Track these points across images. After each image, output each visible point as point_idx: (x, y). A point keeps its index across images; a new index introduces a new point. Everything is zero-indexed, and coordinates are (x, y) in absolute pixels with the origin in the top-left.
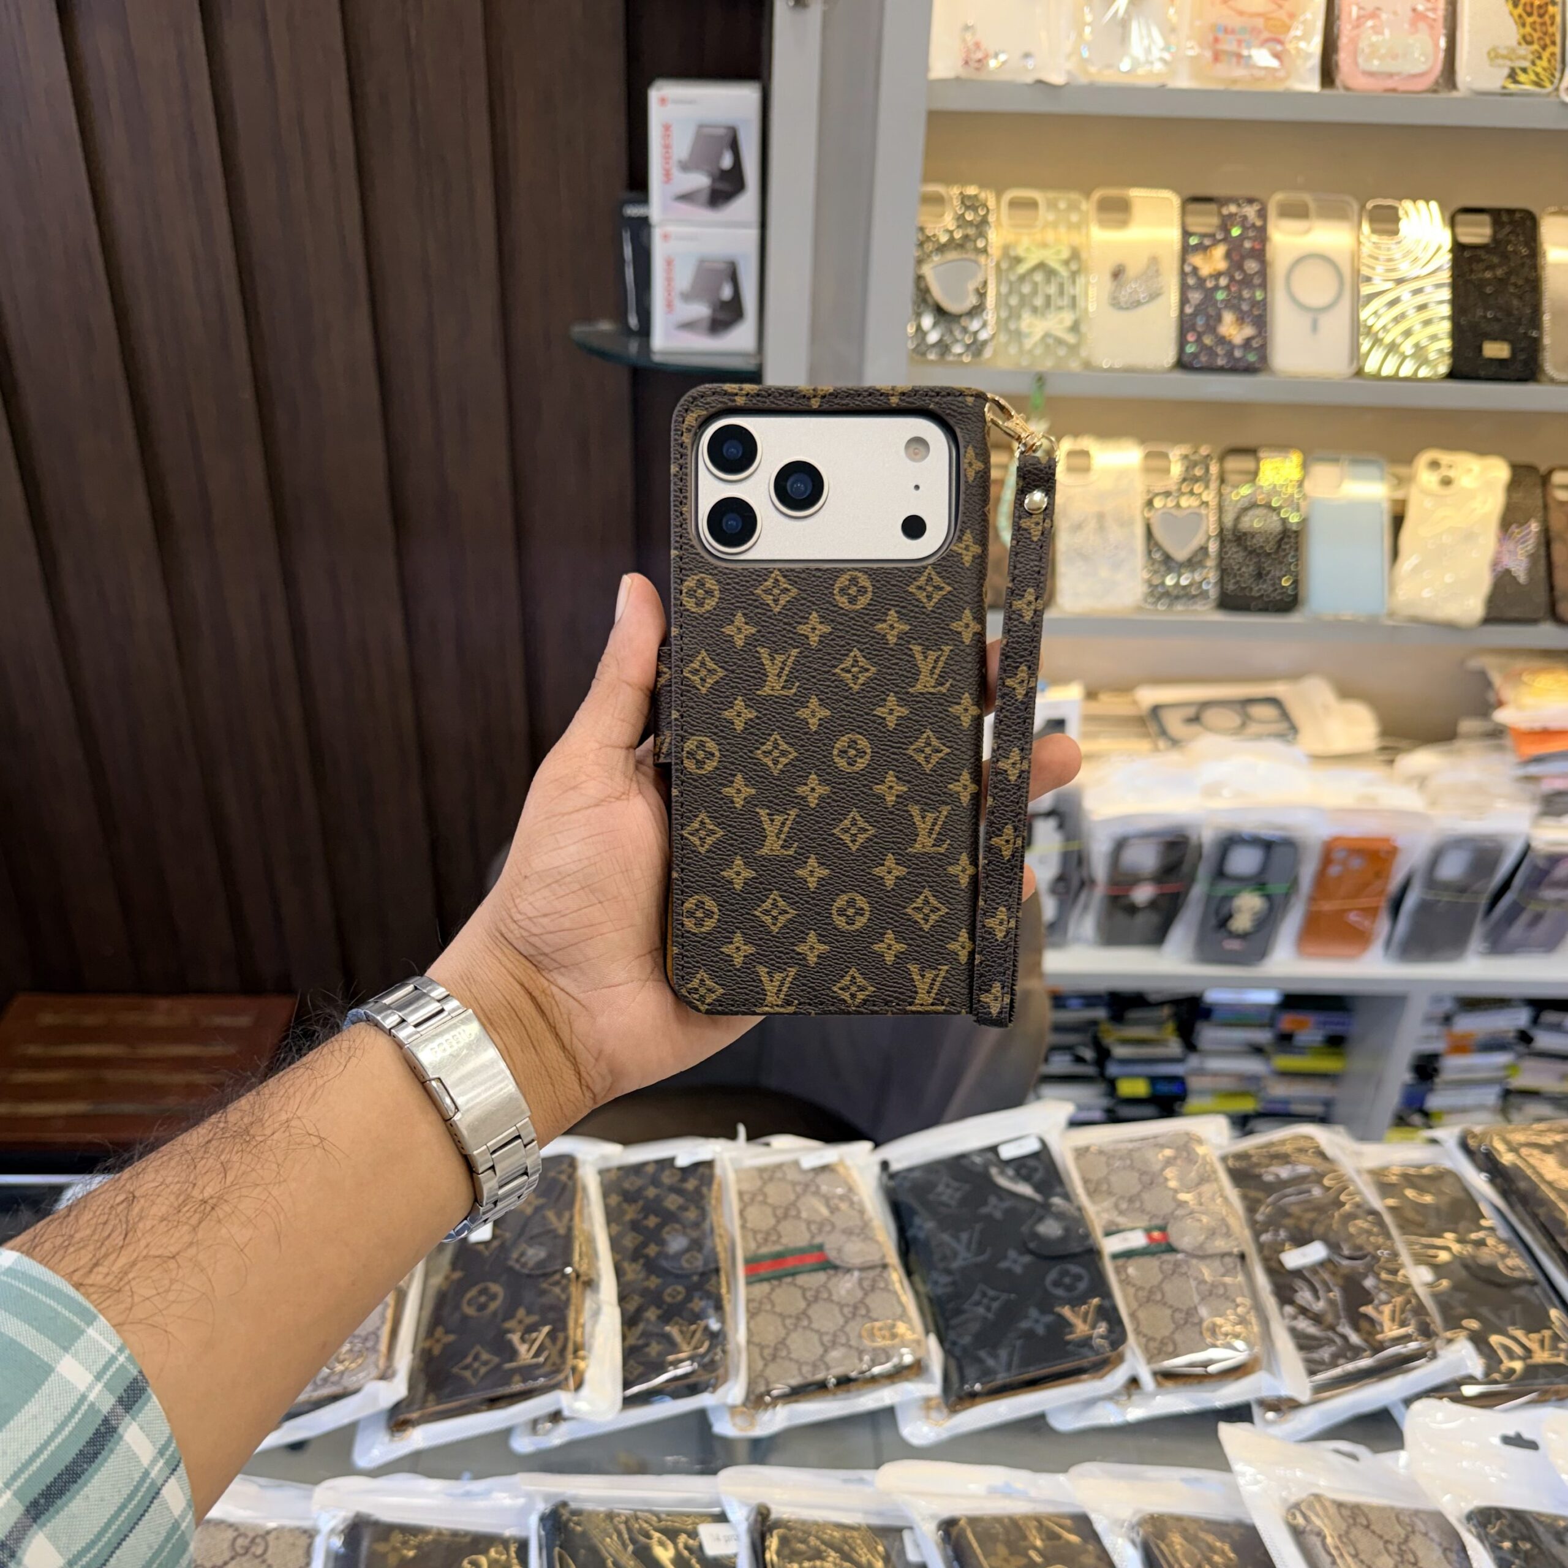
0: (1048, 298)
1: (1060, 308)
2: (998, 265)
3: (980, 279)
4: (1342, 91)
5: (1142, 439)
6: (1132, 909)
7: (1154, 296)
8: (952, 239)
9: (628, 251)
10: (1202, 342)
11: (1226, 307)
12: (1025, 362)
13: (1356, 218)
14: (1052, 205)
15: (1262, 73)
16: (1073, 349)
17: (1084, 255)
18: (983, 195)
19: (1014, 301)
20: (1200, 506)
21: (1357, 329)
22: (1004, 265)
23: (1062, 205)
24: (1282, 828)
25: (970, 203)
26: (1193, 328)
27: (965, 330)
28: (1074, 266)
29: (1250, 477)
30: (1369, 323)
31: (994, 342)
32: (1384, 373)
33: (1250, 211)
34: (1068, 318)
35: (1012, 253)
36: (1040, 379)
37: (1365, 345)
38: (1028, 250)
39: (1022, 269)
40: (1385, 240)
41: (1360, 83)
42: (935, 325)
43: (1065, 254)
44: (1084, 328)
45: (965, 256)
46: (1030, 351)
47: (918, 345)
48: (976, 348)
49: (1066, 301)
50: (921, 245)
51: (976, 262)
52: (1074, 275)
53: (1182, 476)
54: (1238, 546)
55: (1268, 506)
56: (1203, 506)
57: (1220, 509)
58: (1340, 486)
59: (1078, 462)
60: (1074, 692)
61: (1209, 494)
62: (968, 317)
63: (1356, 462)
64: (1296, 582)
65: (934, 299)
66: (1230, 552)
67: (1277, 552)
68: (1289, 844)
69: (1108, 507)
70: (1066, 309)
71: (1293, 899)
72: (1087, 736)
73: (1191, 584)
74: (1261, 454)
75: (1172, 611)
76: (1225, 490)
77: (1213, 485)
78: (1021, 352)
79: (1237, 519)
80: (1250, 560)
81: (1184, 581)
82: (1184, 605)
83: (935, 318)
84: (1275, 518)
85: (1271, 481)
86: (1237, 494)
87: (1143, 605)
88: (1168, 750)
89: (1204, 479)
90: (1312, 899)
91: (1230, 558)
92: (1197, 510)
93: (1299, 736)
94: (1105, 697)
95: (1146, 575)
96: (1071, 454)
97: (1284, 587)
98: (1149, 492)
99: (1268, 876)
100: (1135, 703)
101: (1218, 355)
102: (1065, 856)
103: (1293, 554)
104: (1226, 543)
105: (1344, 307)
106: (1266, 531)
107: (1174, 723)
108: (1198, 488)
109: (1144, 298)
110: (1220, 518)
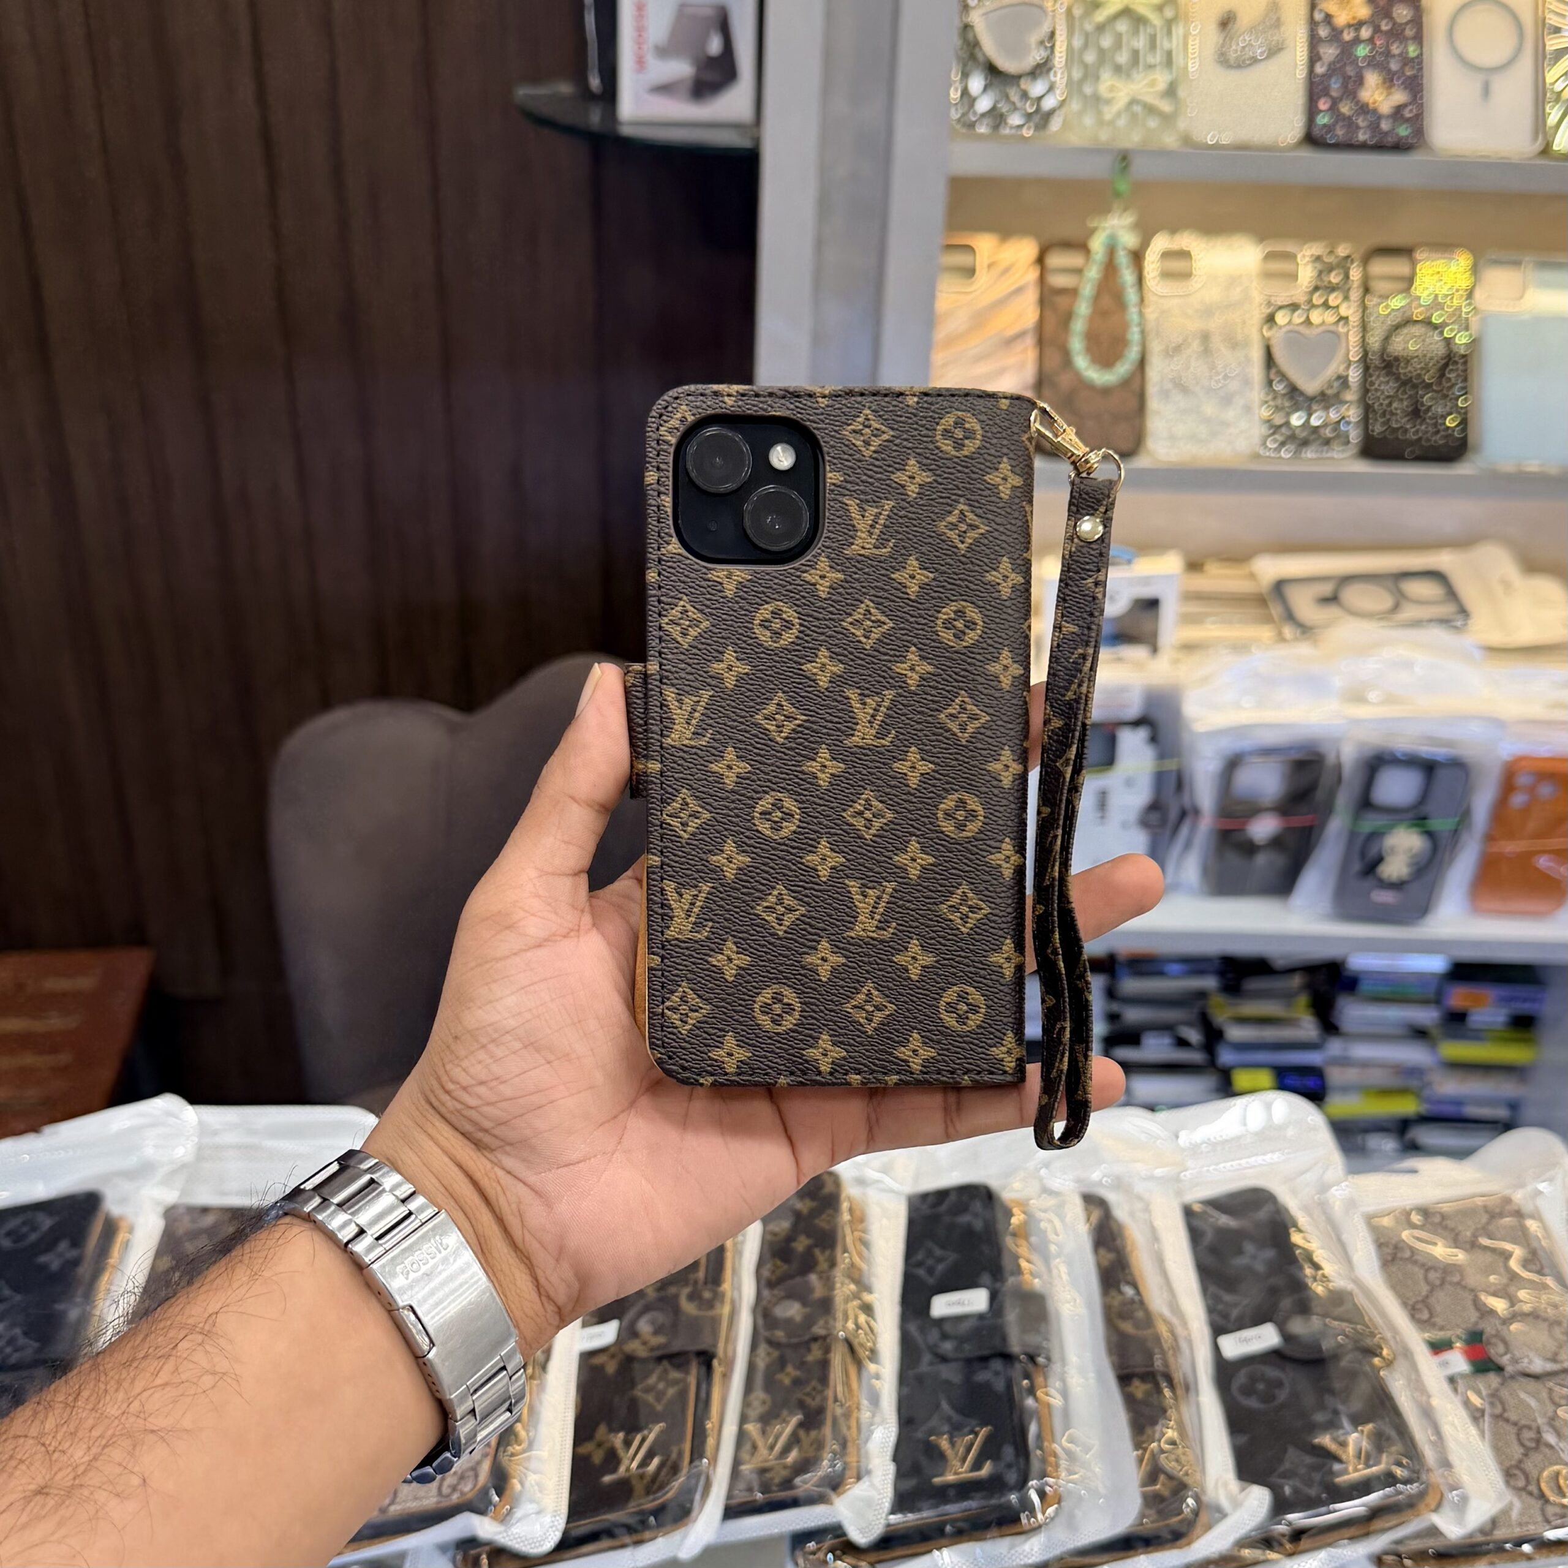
0: (1135, 54)
1: (1151, 67)
2: (1069, 12)
3: (1046, 28)
5: (1261, 237)
6: (1249, 848)
7: (1274, 51)
10: (1338, 110)
11: (1368, 65)
12: (1104, 136)
16: (1168, 119)
19: (1090, 57)
20: (1337, 322)
21: (1541, 96)
22: (1077, 12)
24: (1447, 743)
26: (1326, 91)
27: (1025, 95)
28: (1169, 13)
29: (1401, 286)
30: (1558, 87)
31: (1063, 111)
34: (1162, 79)
36: (1124, 158)
37: (1553, 117)
39: (1101, 16)
42: (986, 89)
44: (1182, 93)
46: (1112, 123)
47: (963, 115)
48: (1041, 119)
49: (1157, 58)
51: (1041, 7)
52: (1169, 24)
53: (1313, 284)
54: (1388, 374)
55: (1428, 323)
56: (1341, 323)
57: (1364, 327)
58: (1521, 297)
59: (1176, 265)
60: (1170, 564)
61: (1349, 307)
62: (1029, 78)
63: (1544, 265)
64: (1464, 423)
65: (984, 55)
66: (1377, 383)
67: (1440, 383)
68: (1458, 765)
69: (1214, 324)
70: (1158, 68)
71: (1465, 837)
72: (1188, 619)
73: (1325, 425)
74: (1418, 255)
75: (1301, 458)
76: (1371, 301)
77: (1355, 294)
78: (1101, 122)
79: (1387, 339)
80: (1405, 392)
81: (1315, 421)
82: (1317, 452)
83: (986, 79)
84: (1437, 338)
85: (1431, 290)
86: (1387, 307)
87: (1261, 452)
88: (1296, 639)
89: (1343, 288)
90: (1490, 838)
91: (1376, 390)
92: (1333, 328)
93: (1470, 622)
94: (1213, 569)
95: (1265, 413)
96: (1167, 255)
97: (1448, 428)
98: (1269, 304)
99: (1429, 808)
100: (1252, 576)
101: (1358, 127)
102: (1160, 778)
103: (1460, 385)
104: (1371, 371)
105: (1525, 66)
106: (1425, 356)
107: (1303, 603)
108: (1334, 299)
109: (1262, 54)
110: (1363, 337)
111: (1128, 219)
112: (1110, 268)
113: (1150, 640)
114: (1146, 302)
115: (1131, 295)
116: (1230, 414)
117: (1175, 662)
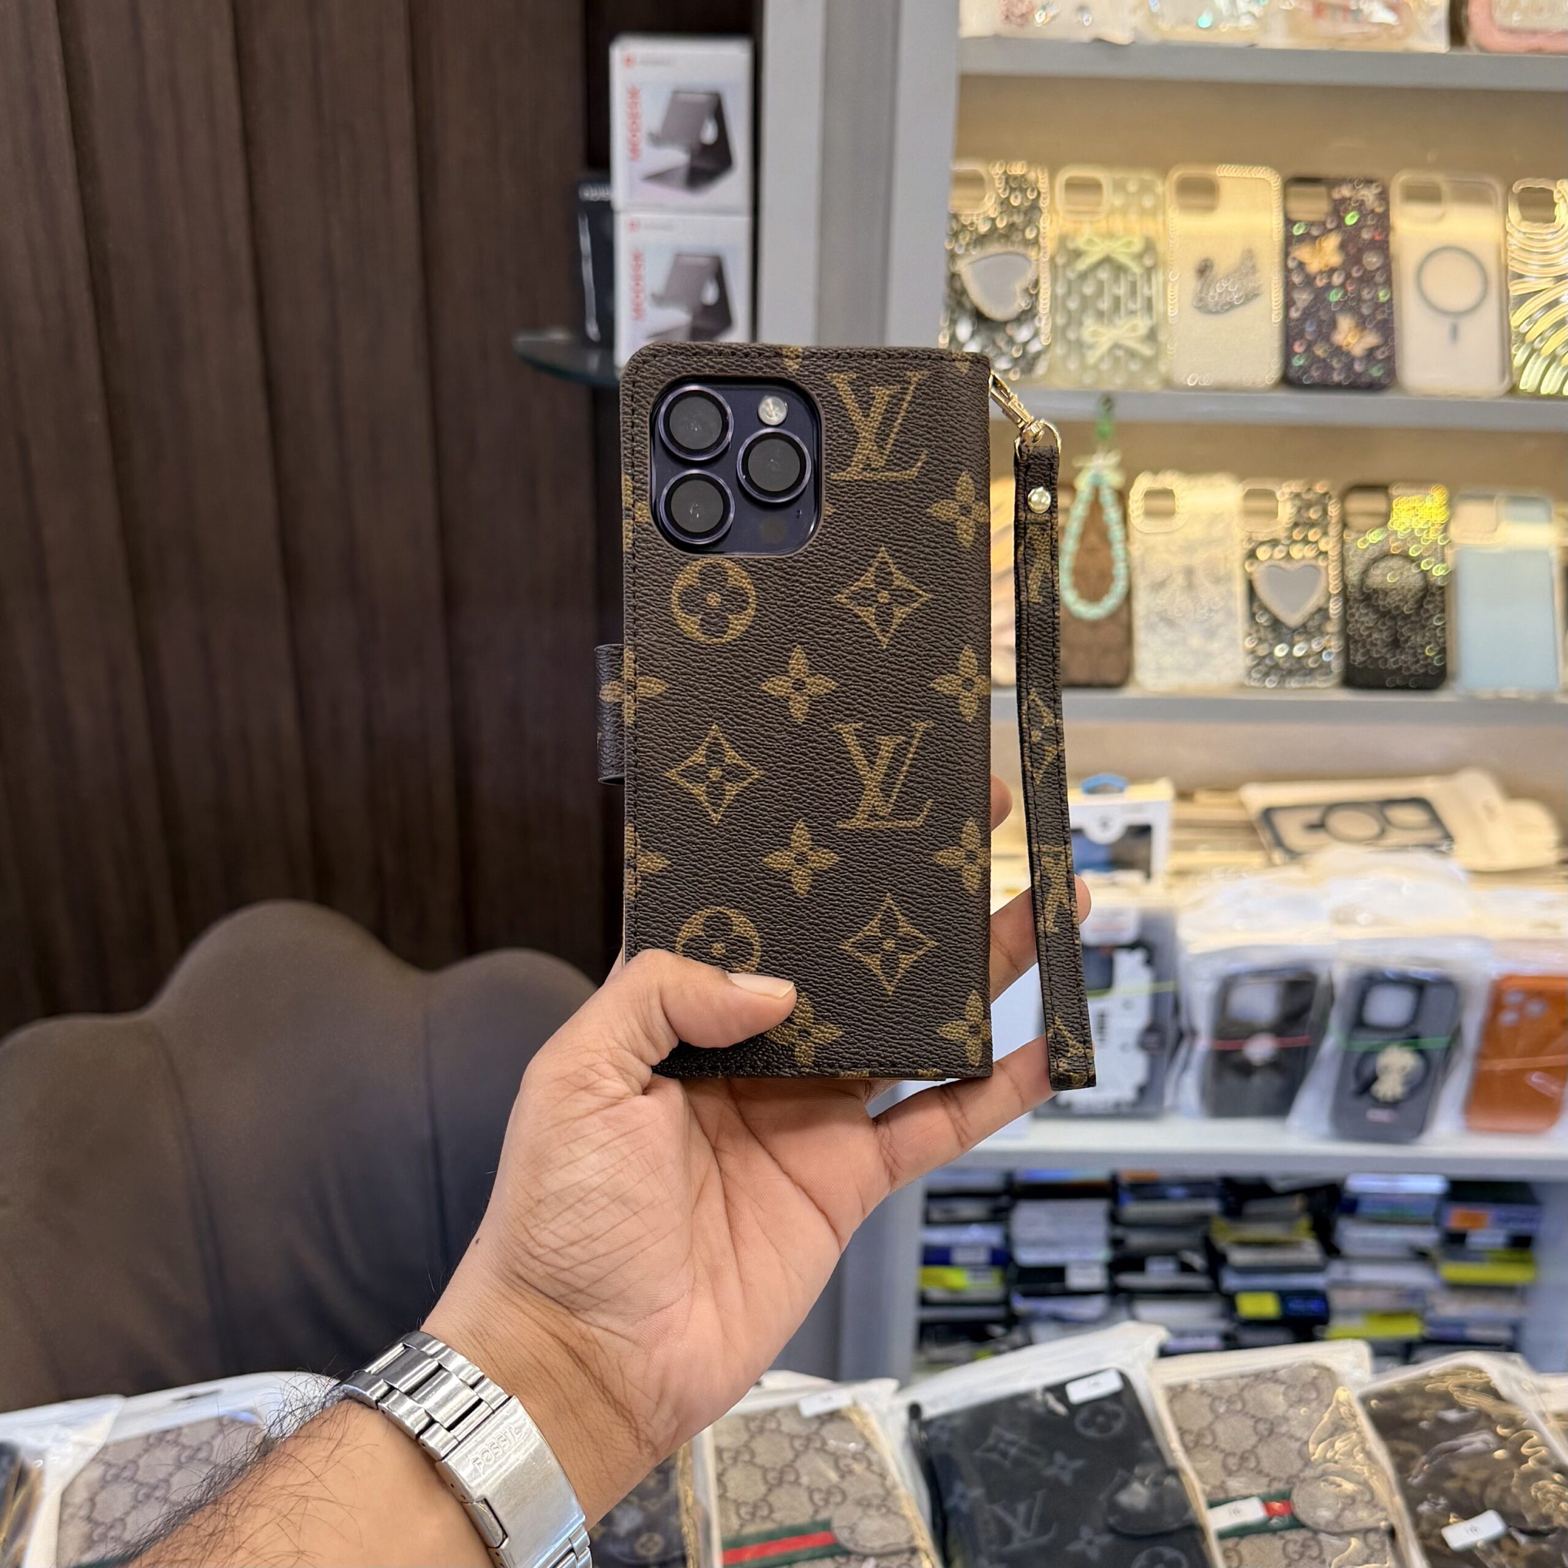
0: (1117, 301)
1: (1132, 313)
2: (1052, 259)
3: (1030, 276)
4: (1475, 52)
5: (1241, 475)
6: (1246, 1069)
7: (1250, 296)
8: (994, 229)
9: (585, 243)
10: (1313, 353)
11: (1341, 310)
12: (1088, 379)
13: (1500, 203)
14: (1119, 187)
15: (1375, 30)
16: (1149, 363)
17: (1160, 247)
18: (1032, 176)
19: (1073, 304)
20: (1316, 557)
21: (1508, 338)
22: (1060, 261)
23: (1132, 187)
24: (1435, 963)
25: (1015, 184)
26: (1301, 335)
27: (1011, 341)
28: (1148, 261)
29: (1378, 521)
30: (1524, 329)
31: (1049, 355)
32: (1544, 391)
33: (1369, 195)
34: (1142, 324)
35: (1071, 245)
36: (1108, 401)
37: (1519, 357)
38: (1090, 242)
39: (1082, 265)
40: (1538, 229)
41: (1499, 41)
42: (973, 335)
43: (1138, 246)
44: (1162, 337)
45: (1010, 249)
46: (1095, 367)
48: (1028, 363)
49: (1138, 305)
50: (955, 235)
51: (1025, 256)
52: (1149, 271)
53: (1293, 520)
54: (1368, 606)
55: (1405, 556)
56: (1321, 557)
57: (1343, 560)
58: (1496, 530)
59: (1161, 504)
60: (1161, 792)
61: (1327, 543)
62: (1015, 325)
63: (1515, 500)
64: (1443, 651)
65: (972, 303)
66: (1357, 615)
67: (1418, 614)
68: (1446, 983)
69: (1198, 559)
70: (1139, 314)
71: (1456, 1056)
72: (1178, 846)
73: (1307, 656)
74: (1393, 491)
75: (1285, 688)
76: (1349, 536)
77: (1333, 530)
78: (1084, 367)
79: (1365, 572)
80: (1384, 624)
81: (1298, 652)
82: (1299, 682)
83: (974, 325)
84: (1414, 571)
85: (1408, 525)
86: (1364, 542)
87: (1246, 682)
88: (1285, 864)
89: (1322, 524)
90: (1481, 1056)
91: (1357, 621)
92: (1313, 562)
93: (1455, 847)
94: (1202, 797)
95: (1249, 644)
96: (1150, 494)
97: (1427, 657)
98: (1250, 540)
99: (1419, 1028)
100: (1241, 805)
101: (1333, 369)
102: (1157, 1000)
103: (1438, 615)
104: (1351, 603)
105: (1490, 312)
106: (1403, 588)
107: (1292, 830)
108: (1313, 535)
109: (1239, 299)
110: (1342, 572)
111: (1113, 459)
112: (1096, 506)
113: (1144, 866)
114: (1132, 539)
115: (1116, 532)
116: (1215, 646)
117: (1169, 887)
